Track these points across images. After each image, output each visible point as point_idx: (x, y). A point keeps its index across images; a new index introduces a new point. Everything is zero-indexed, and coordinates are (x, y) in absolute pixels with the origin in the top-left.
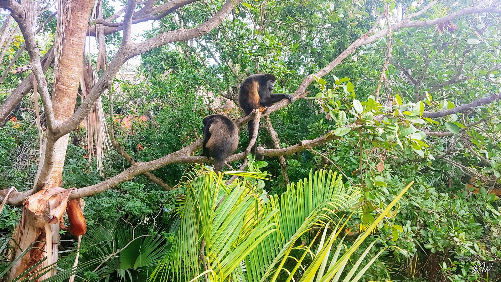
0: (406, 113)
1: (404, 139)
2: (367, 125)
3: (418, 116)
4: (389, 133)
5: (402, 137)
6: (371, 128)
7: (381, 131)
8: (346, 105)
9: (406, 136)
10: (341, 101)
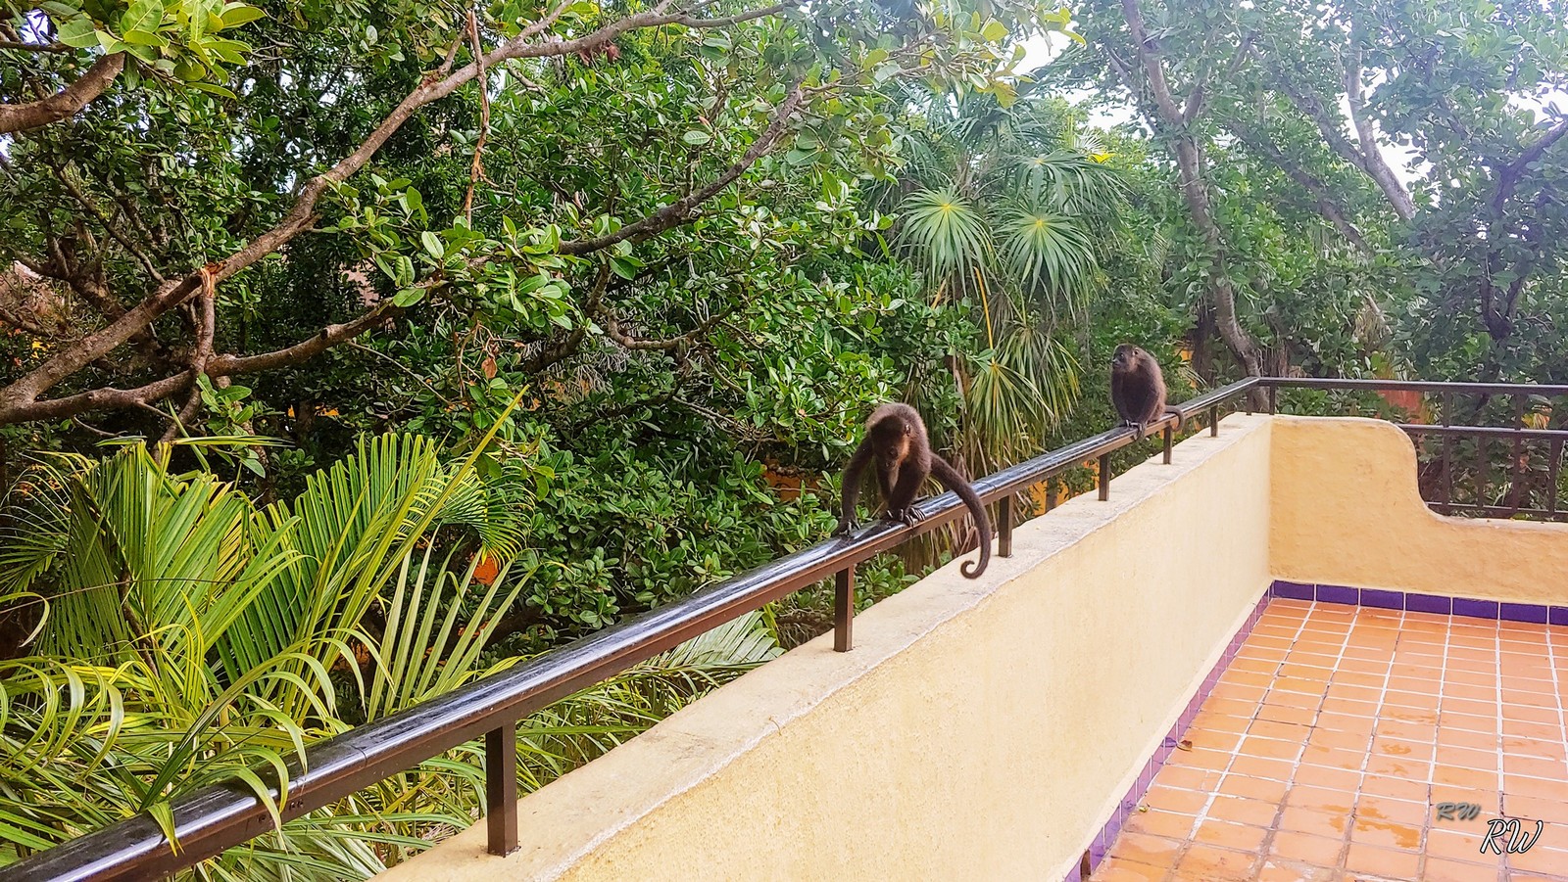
0: (527, 249)
1: (528, 300)
2: (458, 280)
3: (552, 252)
4: (498, 290)
5: (522, 297)
6: (466, 284)
7: (482, 288)
8: (409, 239)
9: (531, 294)
10: (397, 231)
